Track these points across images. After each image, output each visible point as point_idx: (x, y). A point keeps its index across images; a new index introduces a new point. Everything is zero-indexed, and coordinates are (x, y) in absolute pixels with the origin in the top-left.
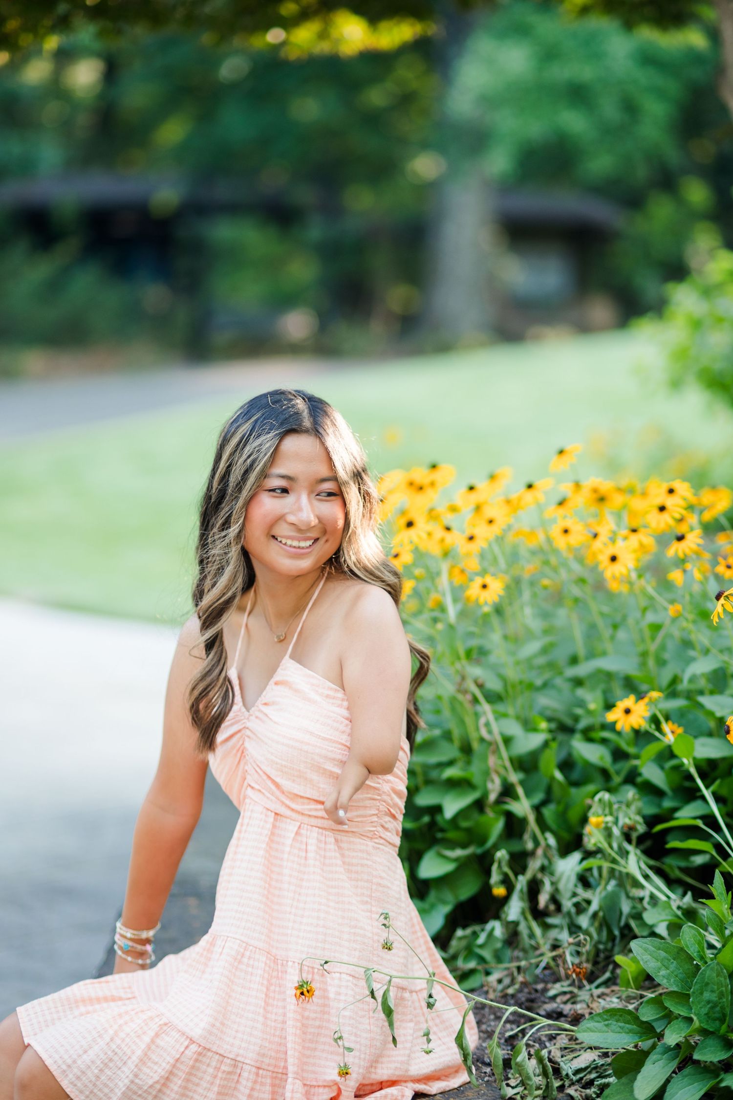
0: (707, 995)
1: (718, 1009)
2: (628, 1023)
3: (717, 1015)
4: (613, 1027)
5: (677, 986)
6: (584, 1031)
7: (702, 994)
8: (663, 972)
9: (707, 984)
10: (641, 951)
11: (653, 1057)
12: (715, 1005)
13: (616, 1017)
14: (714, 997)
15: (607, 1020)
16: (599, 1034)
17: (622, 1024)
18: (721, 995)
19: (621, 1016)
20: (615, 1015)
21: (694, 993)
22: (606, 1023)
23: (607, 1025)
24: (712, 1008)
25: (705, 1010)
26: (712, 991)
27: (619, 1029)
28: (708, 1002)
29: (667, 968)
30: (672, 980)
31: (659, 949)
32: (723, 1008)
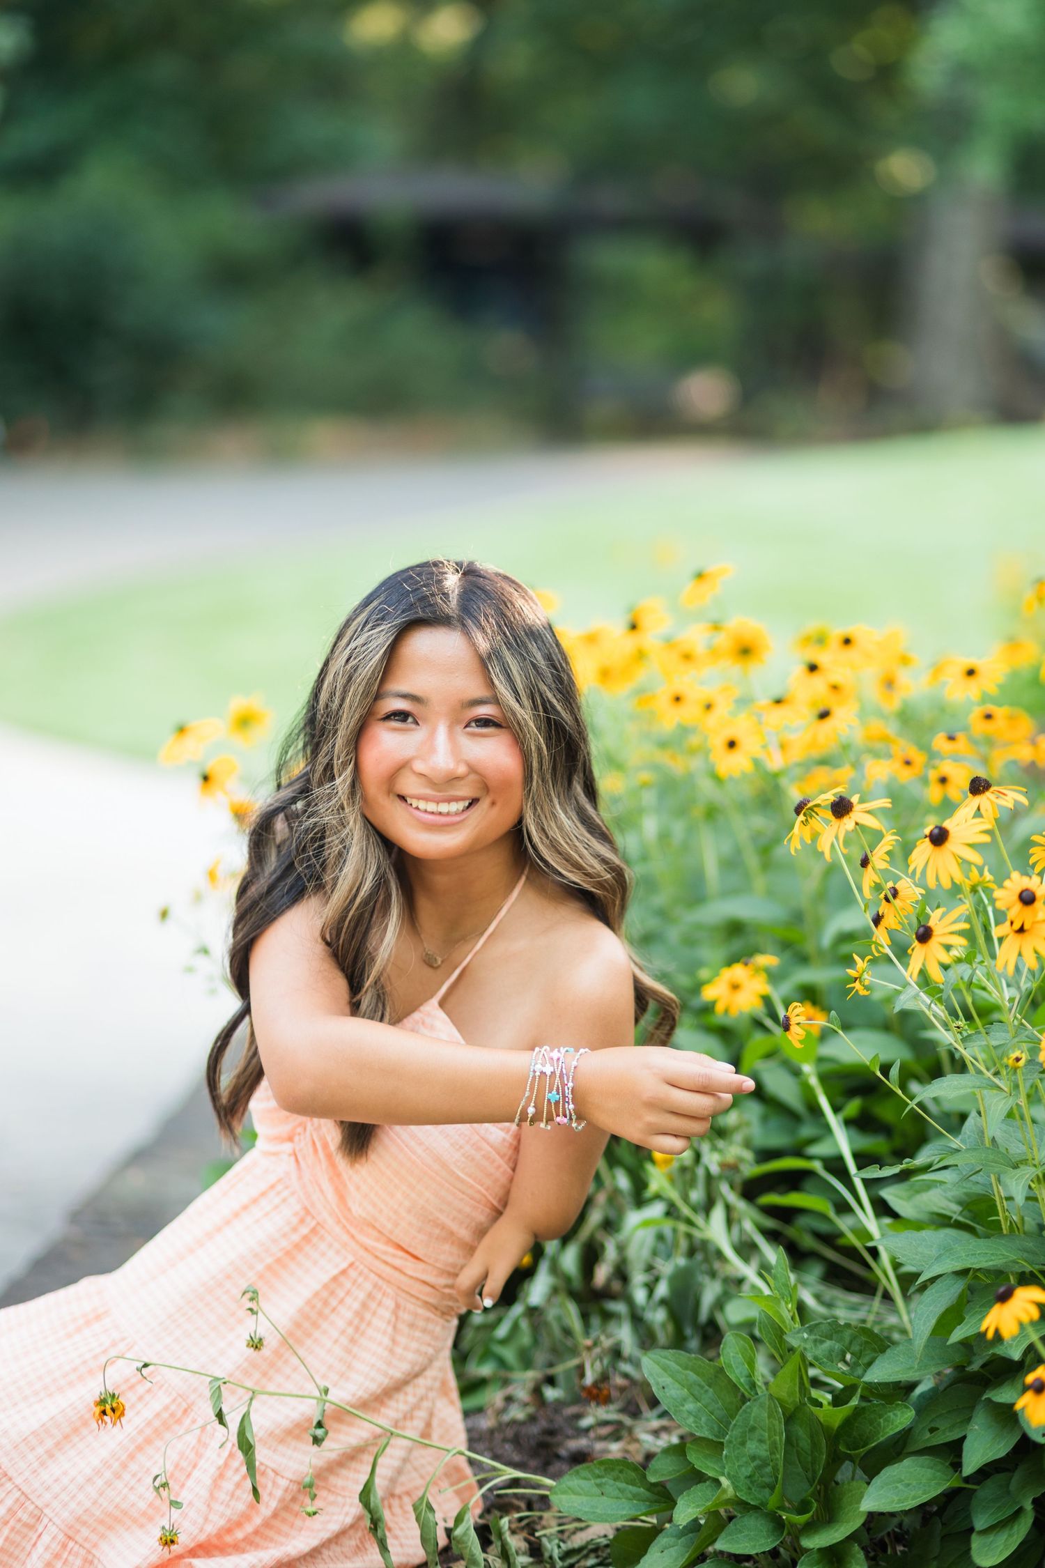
0: (752, 1447)
1: (769, 1469)
2: (632, 1483)
3: (767, 1480)
4: (608, 1489)
5: (711, 1429)
6: (564, 1492)
7: (743, 1444)
8: (690, 1406)
9: (753, 1429)
10: (657, 1369)
11: (661, 1540)
12: (764, 1464)
13: (616, 1473)
14: (763, 1451)
15: (599, 1477)
16: (584, 1499)
17: (623, 1485)
18: (773, 1448)
19: (621, 1472)
20: (613, 1470)
21: (730, 1442)
22: (598, 1481)
23: (598, 1485)
24: (759, 1468)
25: (746, 1471)
26: (761, 1441)
27: (616, 1493)
28: (753, 1458)
29: (697, 1399)
30: (703, 1419)
31: (686, 1368)
32: (775, 1469)
